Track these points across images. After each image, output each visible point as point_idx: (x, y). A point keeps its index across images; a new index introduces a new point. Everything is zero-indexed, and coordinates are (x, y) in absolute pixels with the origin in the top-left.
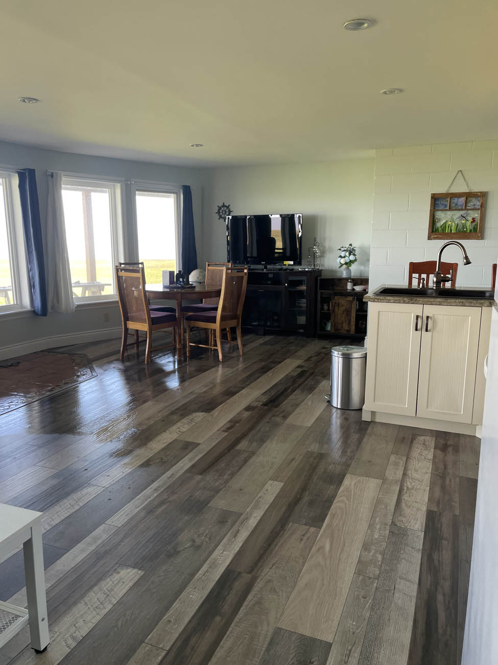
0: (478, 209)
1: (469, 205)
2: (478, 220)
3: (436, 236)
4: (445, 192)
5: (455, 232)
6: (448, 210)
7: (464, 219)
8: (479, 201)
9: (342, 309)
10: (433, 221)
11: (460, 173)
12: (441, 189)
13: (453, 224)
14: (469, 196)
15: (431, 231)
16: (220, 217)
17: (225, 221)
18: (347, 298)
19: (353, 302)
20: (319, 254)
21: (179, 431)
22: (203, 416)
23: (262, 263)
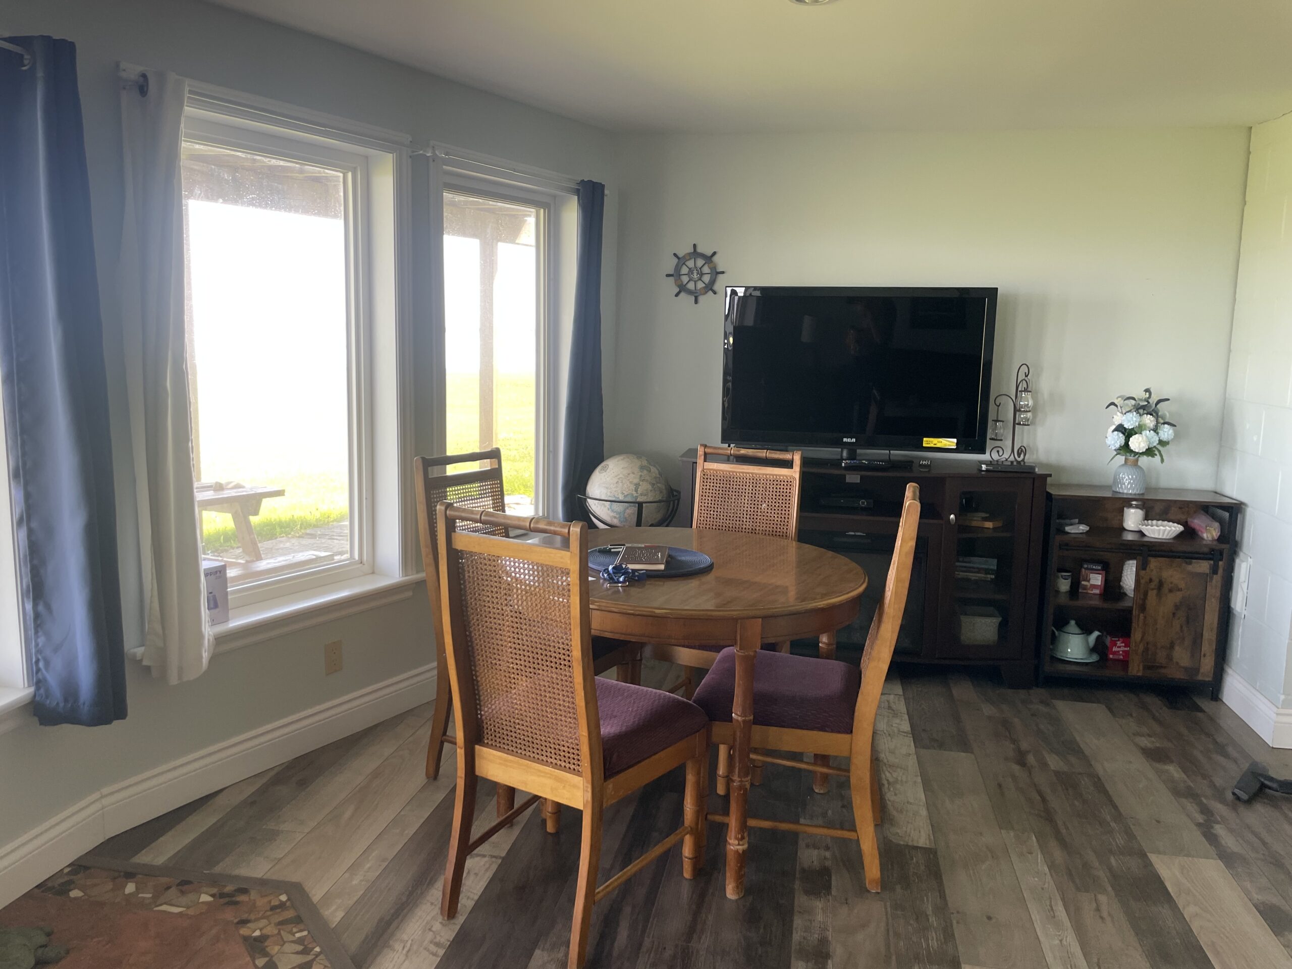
9: (1172, 600)
16: (682, 289)
17: (696, 302)
18: (1190, 563)
19: (1212, 579)
20: (1029, 415)
23: (845, 440)
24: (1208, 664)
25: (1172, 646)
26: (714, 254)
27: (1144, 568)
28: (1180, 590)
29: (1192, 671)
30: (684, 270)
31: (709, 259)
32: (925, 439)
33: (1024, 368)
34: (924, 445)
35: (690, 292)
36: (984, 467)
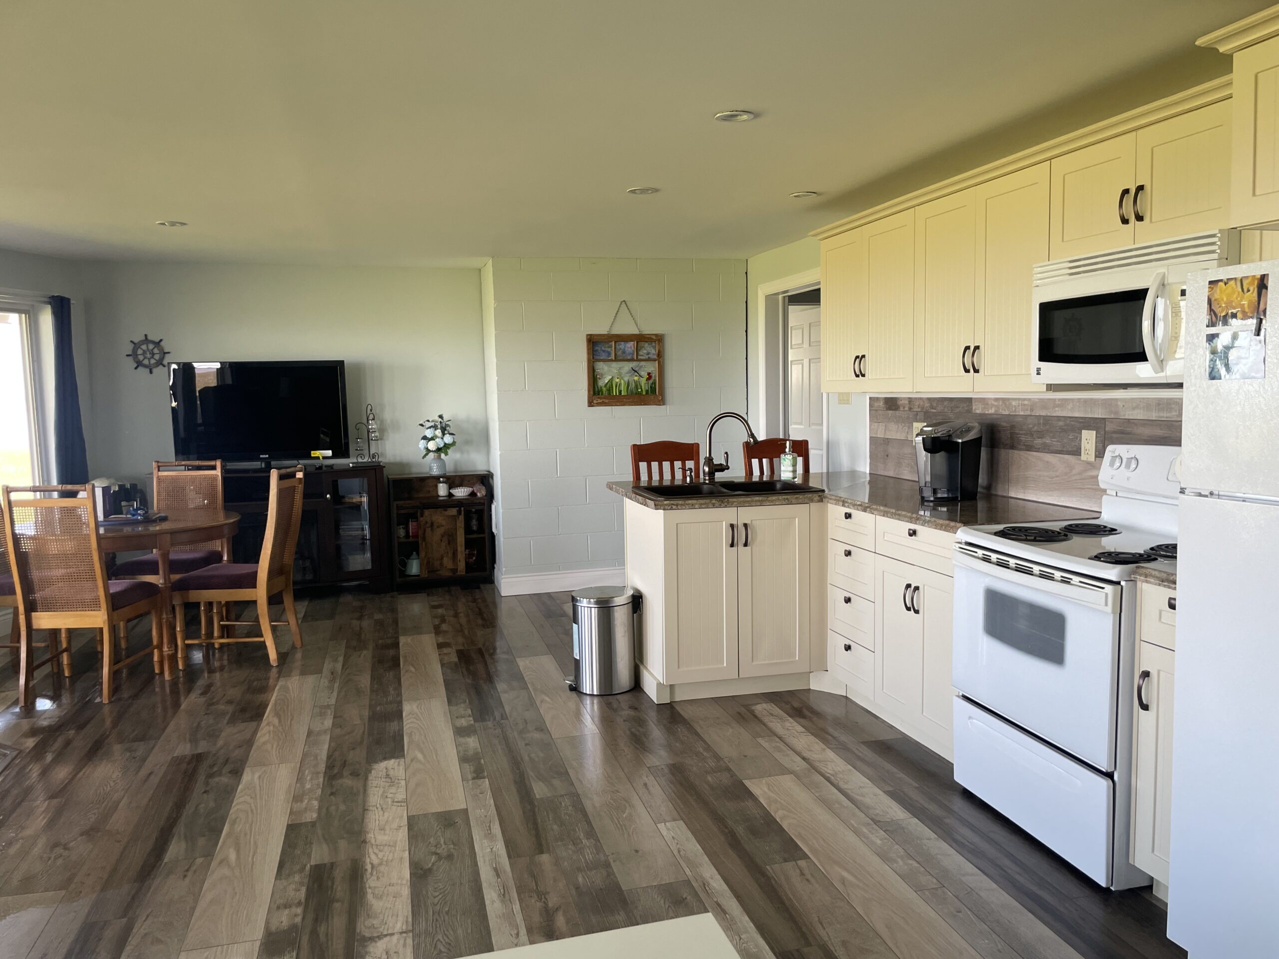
0: (655, 360)
1: (641, 353)
2: (655, 375)
3: (600, 401)
4: (606, 333)
5: (626, 394)
6: (611, 360)
7: (636, 374)
8: (654, 348)
9: (439, 532)
10: (593, 378)
11: (624, 305)
12: (601, 329)
13: (622, 382)
14: (640, 339)
15: (592, 393)
16: (139, 364)
17: (151, 372)
18: (446, 510)
19: (459, 517)
20: (377, 434)
21: (397, 802)
22: (399, 765)
23: (261, 456)
24: (462, 566)
25: (442, 558)
26: (161, 340)
27: (422, 516)
28: (443, 526)
29: (454, 571)
30: (140, 352)
31: (158, 344)
32: (312, 452)
33: (369, 407)
34: (313, 455)
35: (145, 366)
36: (352, 465)
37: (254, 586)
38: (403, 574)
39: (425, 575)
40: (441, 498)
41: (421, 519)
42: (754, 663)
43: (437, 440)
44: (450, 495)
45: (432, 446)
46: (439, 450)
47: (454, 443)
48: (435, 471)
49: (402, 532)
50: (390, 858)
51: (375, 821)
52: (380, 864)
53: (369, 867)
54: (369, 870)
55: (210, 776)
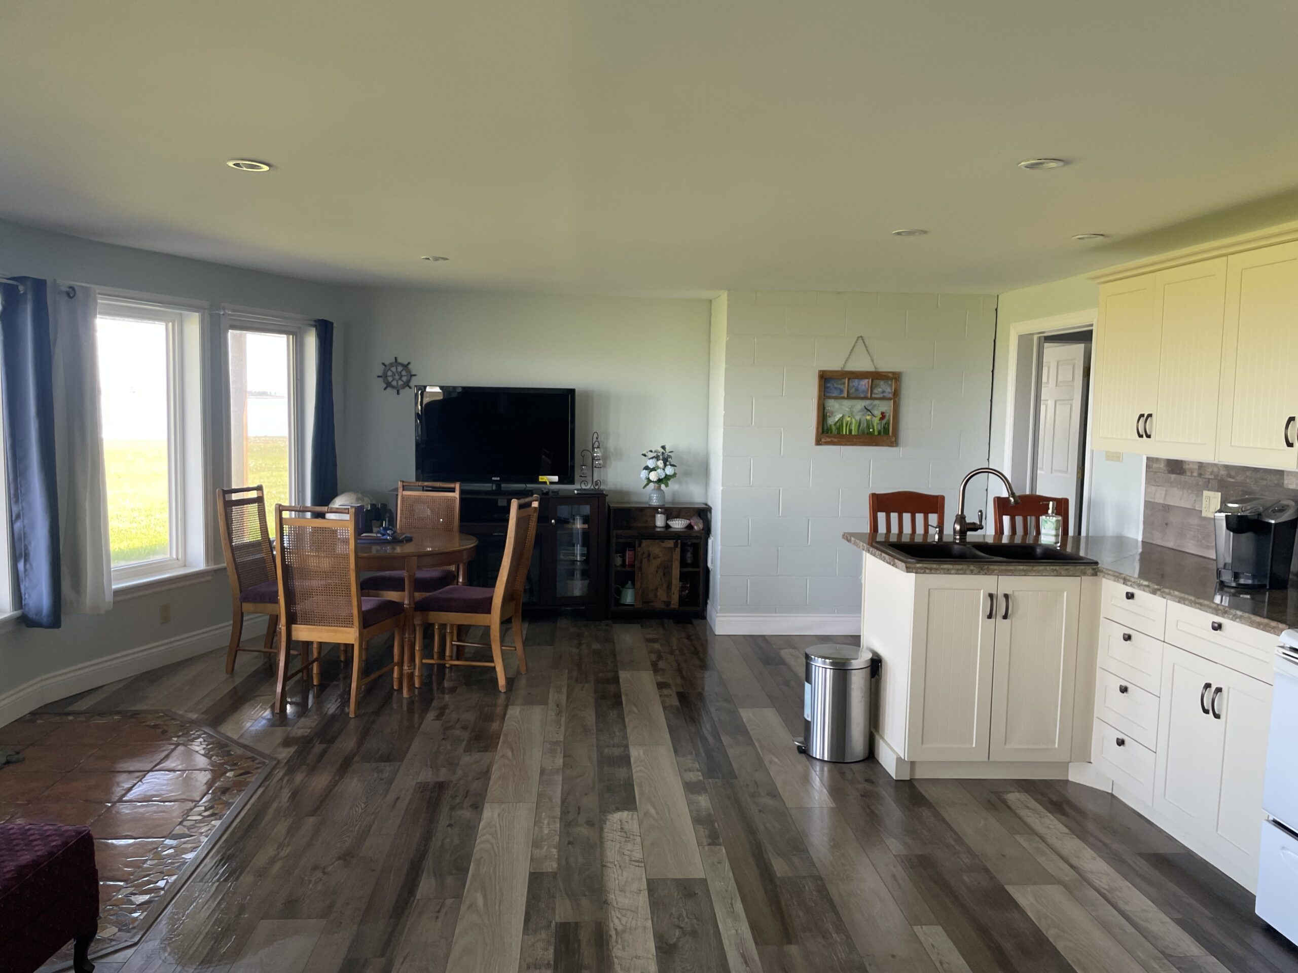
0: (890, 399)
1: (875, 391)
2: (890, 415)
3: (829, 440)
4: (840, 369)
5: (856, 433)
6: (843, 398)
7: (869, 413)
8: (891, 386)
9: (656, 563)
10: (823, 415)
11: (860, 341)
12: (834, 365)
13: (854, 420)
14: (876, 376)
15: (820, 430)
16: (388, 385)
17: (398, 393)
18: (663, 542)
19: (675, 550)
20: (601, 462)
21: (634, 861)
22: (632, 818)
23: (493, 478)
24: (675, 599)
25: (657, 589)
26: (409, 363)
27: (640, 546)
28: (659, 557)
29: (668, 603)
30: (390, 373)
31: (406, 366)
32: (540, 477)
33: (595, 435)
34: (540, 480)
35: (393, 387)
36: (576, 492)
37: (489, 612)
38: (618, 603)
39: (639, 605)
40: (658, 530)
41: (639, 549)
42: (1008, 746)
43: (659, 471)
44: (667, 526)
45: (653, 476)
46: (660, 481)
47: (674, 475)
48: (655, 502)
49: (619, 561)
50: (634, 925)
51: (615, 880)
52: (624, 931)
53: (613, 933)
54: (614, 936)
55: (453, 808)
